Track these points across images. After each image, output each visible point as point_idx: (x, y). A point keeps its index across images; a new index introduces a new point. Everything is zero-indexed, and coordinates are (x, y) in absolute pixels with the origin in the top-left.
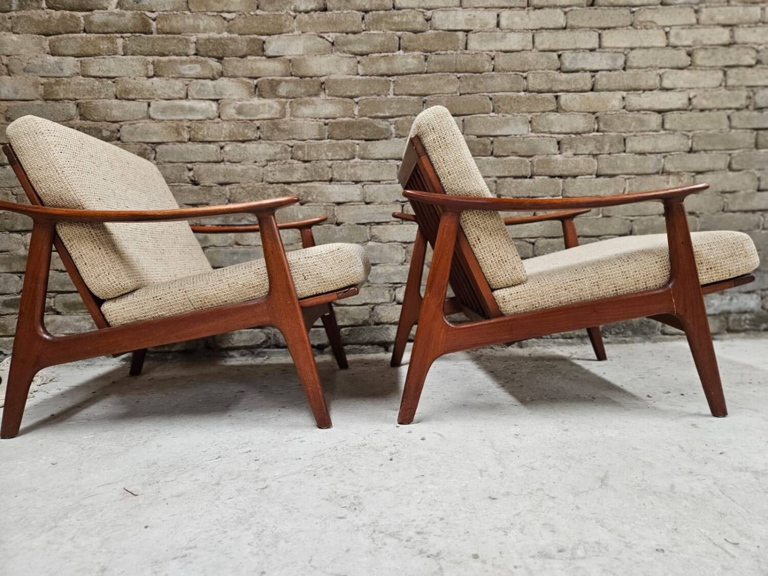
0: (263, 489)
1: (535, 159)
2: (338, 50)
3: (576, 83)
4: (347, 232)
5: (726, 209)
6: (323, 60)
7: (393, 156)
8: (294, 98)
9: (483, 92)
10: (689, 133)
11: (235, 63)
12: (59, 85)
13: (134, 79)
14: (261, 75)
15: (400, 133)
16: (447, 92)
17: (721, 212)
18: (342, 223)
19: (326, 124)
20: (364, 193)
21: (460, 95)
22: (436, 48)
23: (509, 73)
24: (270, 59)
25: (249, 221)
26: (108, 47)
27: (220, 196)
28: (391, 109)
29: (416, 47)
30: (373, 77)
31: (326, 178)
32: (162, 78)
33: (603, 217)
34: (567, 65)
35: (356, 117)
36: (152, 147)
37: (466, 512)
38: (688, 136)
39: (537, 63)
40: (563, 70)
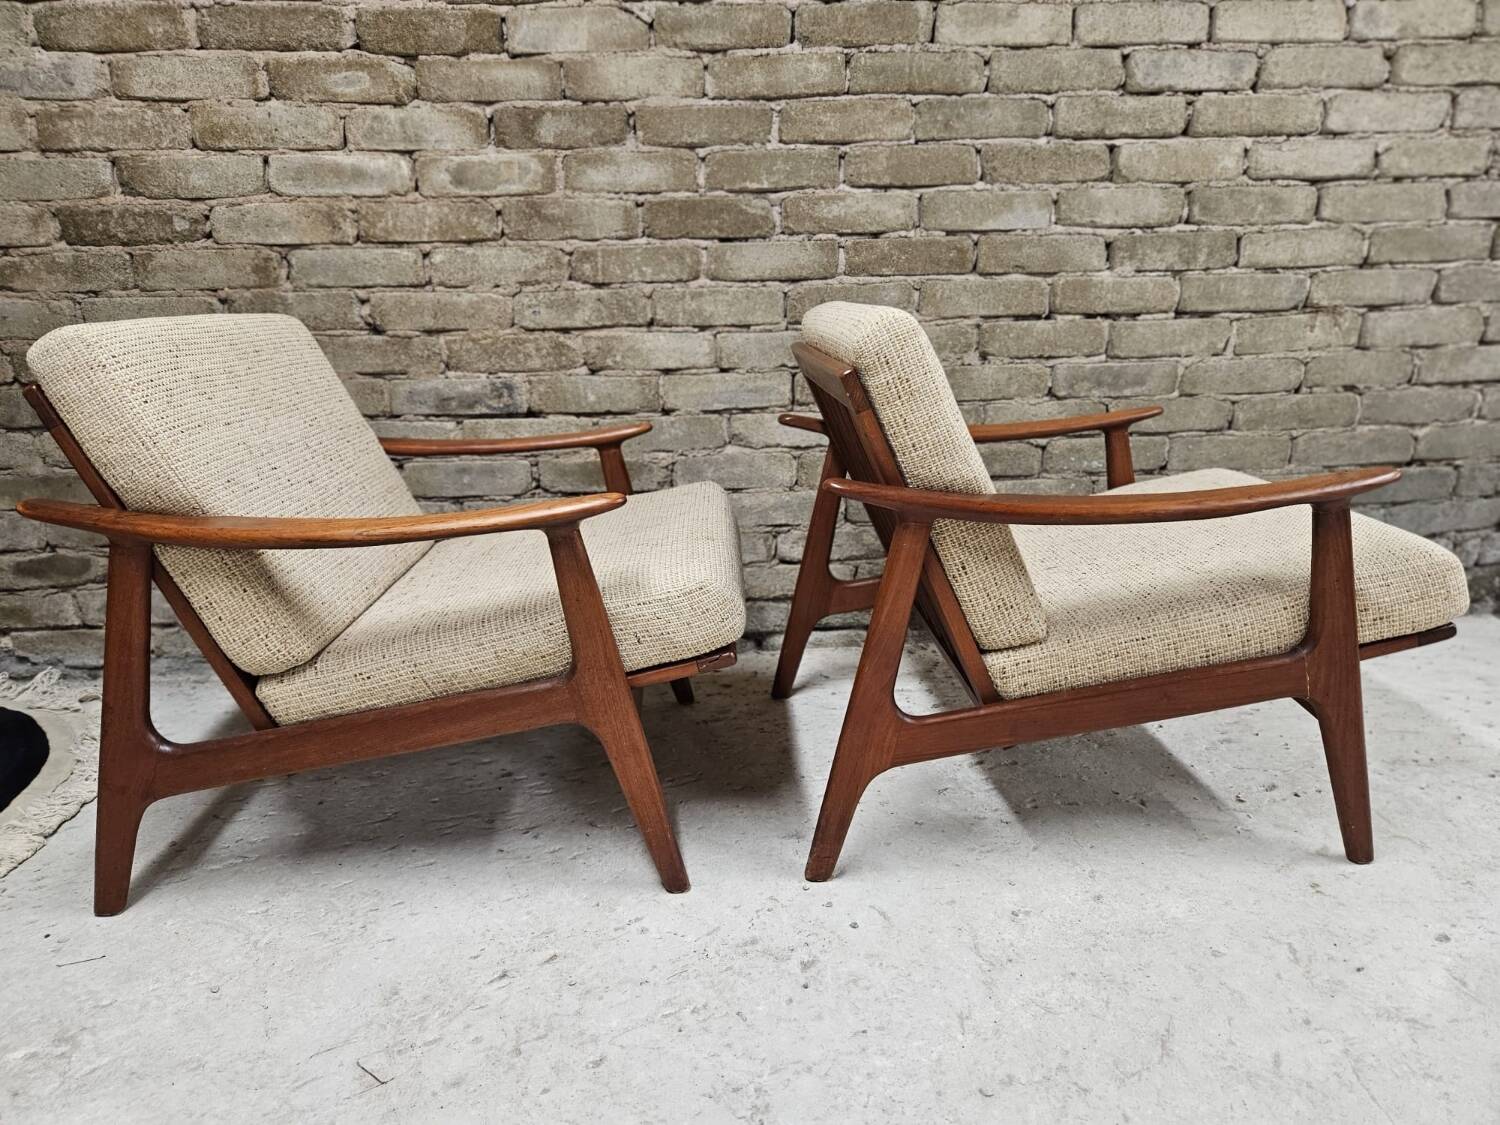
0: (597, 1064)
1: (1060, 280)
2: (663, 42)
3: (1154, 120)
4: (684, 427)
6: (632, 63)
7: (776, 275)
8: (571, 148)
9: (962, 138)
10: (1365, 228)
11: (444, 68)
12: (69, 119)
13: (229, 104)
14: (501, 98)
15: (792, 225)
16: (890, 137)
17: (1406, 386)
18: (673, 410)
19: (638, 205)
20: (716, 350)
21: (917, 142)
22: (870, 37)
23: (1018, 96)
24: (518, 60)
25: (489, 407)
26: (166, 32)
27: (429, 356)
28: (773, 173)
29: (828, 35)
30: (736, 103)
31: (641, 321)
32: (288, 102)
33: (1181, 396)
34: (1140, 79)
35: (702, 191)
36: (280, 253)
38: (1363, 234)
39: (1078, 74)
40: (1129, 88)
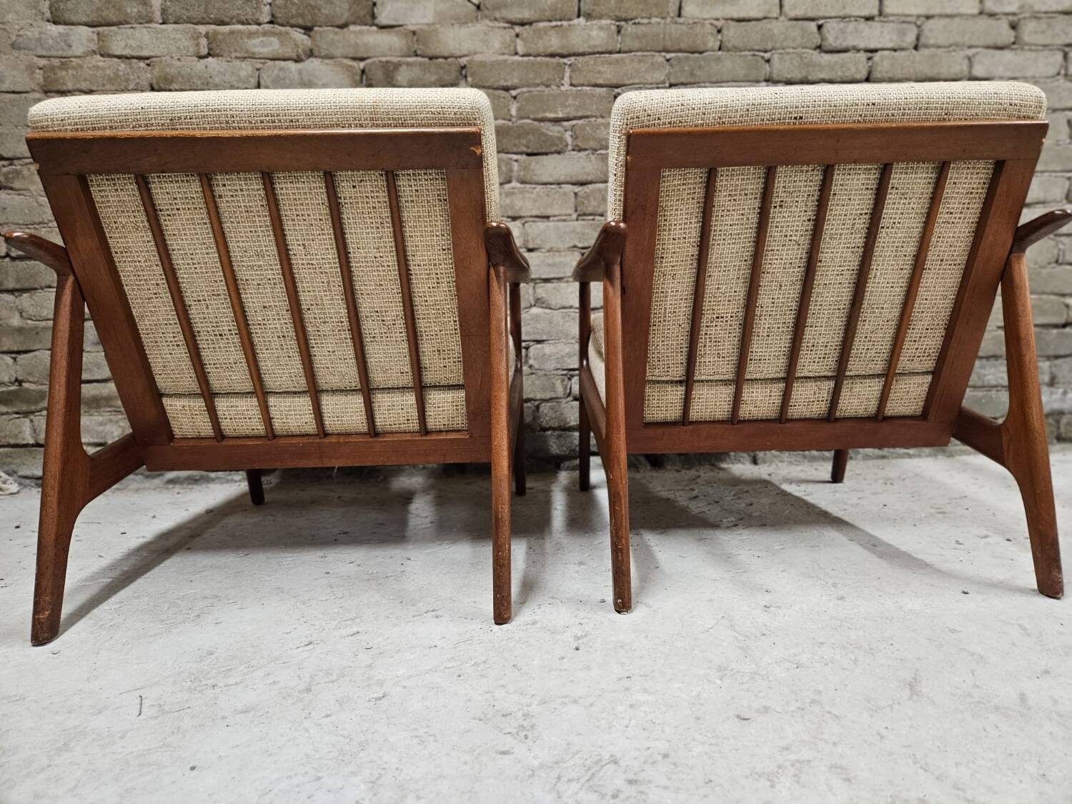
0: (379, 699)
2: (486, 17)
3: (844, 69)
5: (1060, 261)
6: (464, 32)
7: (568, 179)
9: (704, 83)
11: (331, 36)
12: (66, 70)
13: (179, 59)
14: (370, 55)
15: (580, 144)
16: (651, 81)
17: (1054, 265)
21: (670, 86)
22: (635, 13)
23: (743, 53)
24: (384, 30)
26: (139, 12)
28: (567, 107)
29: (604, 12)
30: (539, 59)
32: (220, 58)
34: (832, 40)
35: (514, 119)
37: (703, 743)
39: (786, 39)
40: (825, 48)
